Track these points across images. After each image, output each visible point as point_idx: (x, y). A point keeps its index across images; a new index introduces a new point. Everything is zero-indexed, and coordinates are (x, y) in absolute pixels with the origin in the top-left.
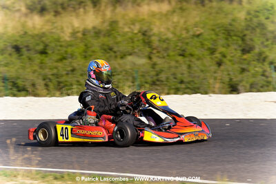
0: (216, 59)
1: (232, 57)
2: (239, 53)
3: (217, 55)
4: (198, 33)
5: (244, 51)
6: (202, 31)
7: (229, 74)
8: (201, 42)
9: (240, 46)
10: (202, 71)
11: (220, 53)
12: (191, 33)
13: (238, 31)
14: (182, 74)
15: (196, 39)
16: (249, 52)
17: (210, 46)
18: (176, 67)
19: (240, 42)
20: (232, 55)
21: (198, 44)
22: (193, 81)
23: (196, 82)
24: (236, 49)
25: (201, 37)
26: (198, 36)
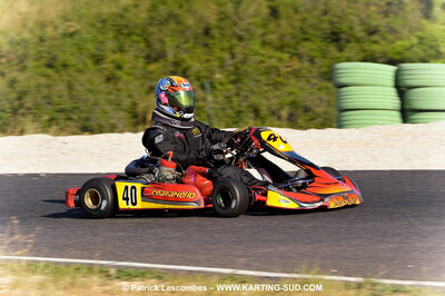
0: (107, 72)
1: (131, 68)
2: (141, 62)
3: (107, 65)
4: (72, 30)
5: (149, 59)
6: (78, 27)
7: (130, 96)
8: (77, 45)
9: (142, 51)
10: (91, 91)
11: (112, 62)
12: (61, 30)
13: (136, 27)
14: (60, 97)
15: (68, 40)
16: (156, 60)
17: (93, 51)
18: (48, 86)
19: (143, 45)
20: (130, 65)
21: (75, 49)
22: (76, 108)
23: (83, 109)
24: (136, 57)
25: (76, 37)
26: (72, 35)
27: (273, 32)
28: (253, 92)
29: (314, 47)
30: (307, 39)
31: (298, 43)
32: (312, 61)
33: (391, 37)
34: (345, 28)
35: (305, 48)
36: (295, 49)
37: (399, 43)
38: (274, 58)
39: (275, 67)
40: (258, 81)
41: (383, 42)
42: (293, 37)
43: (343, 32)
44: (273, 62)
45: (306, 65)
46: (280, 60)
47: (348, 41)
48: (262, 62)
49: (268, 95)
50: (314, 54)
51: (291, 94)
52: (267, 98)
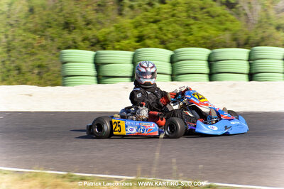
27: (31, 22)
28: (18, 59)
29: (54, 31)
30: (50, 27)
31: (45, 29)
32: (52, 40)
33: (99, 26)
34: (73, 21)
35: (50, 32)
36: (43, 32)
37: (103, 30)
38: (30, 38)
39: (30, 43)
40: (21, 52)
41: (94, 29)
42: (43, 26)
43: (71, 23)
44: (30, 40)
45: (49, 42)
46: (34, 39)
47: (75, 28)
48: (23, 41)
49: (26, 60)
50: (54, 36)
51: (40, 59)
52: (25, 62)
